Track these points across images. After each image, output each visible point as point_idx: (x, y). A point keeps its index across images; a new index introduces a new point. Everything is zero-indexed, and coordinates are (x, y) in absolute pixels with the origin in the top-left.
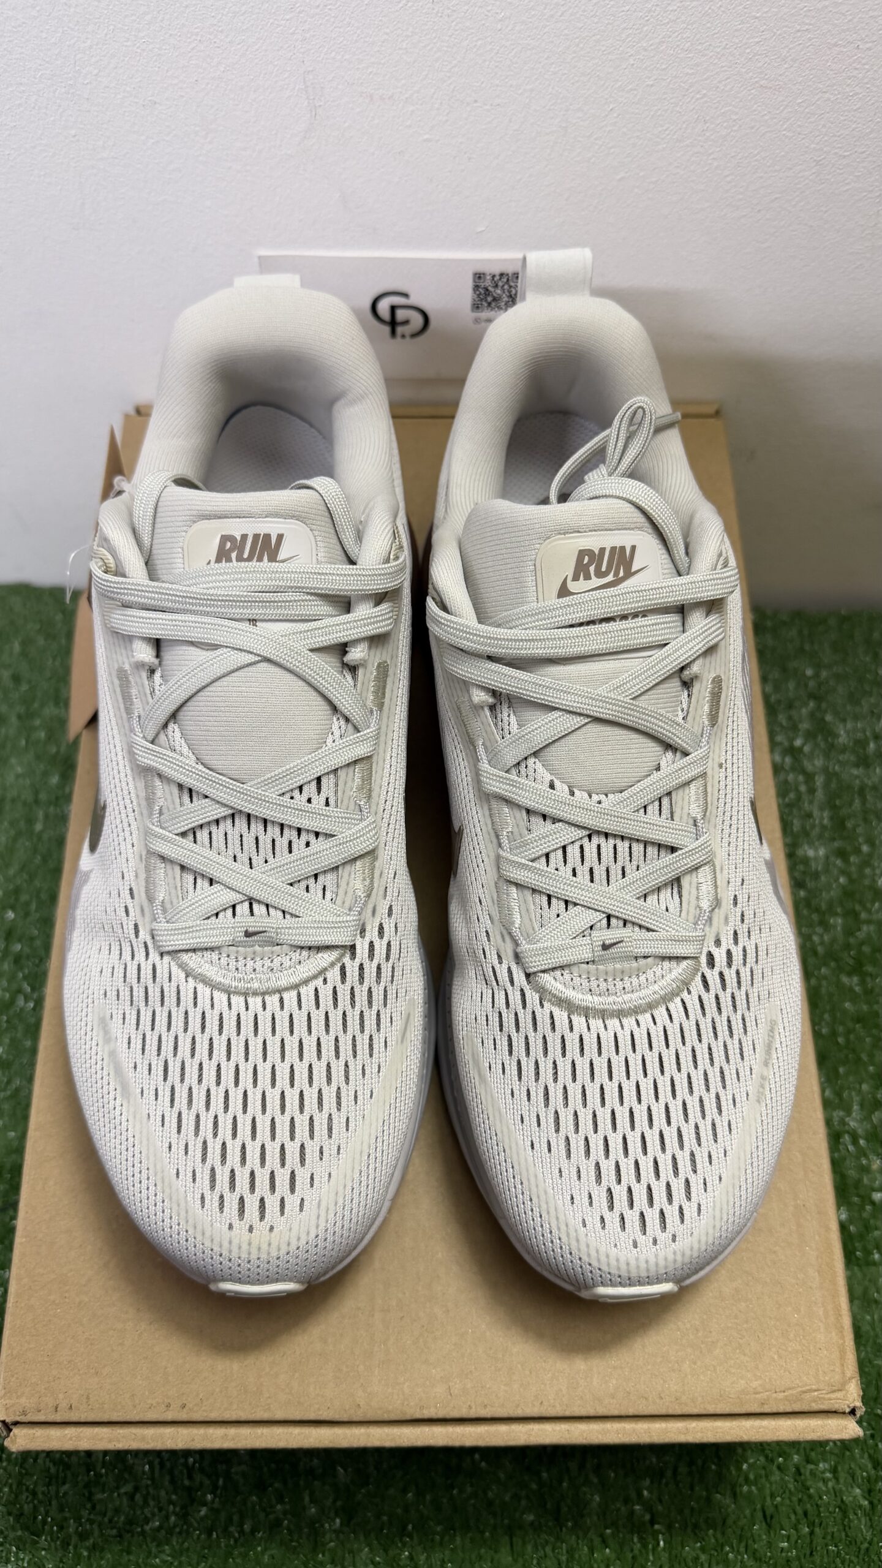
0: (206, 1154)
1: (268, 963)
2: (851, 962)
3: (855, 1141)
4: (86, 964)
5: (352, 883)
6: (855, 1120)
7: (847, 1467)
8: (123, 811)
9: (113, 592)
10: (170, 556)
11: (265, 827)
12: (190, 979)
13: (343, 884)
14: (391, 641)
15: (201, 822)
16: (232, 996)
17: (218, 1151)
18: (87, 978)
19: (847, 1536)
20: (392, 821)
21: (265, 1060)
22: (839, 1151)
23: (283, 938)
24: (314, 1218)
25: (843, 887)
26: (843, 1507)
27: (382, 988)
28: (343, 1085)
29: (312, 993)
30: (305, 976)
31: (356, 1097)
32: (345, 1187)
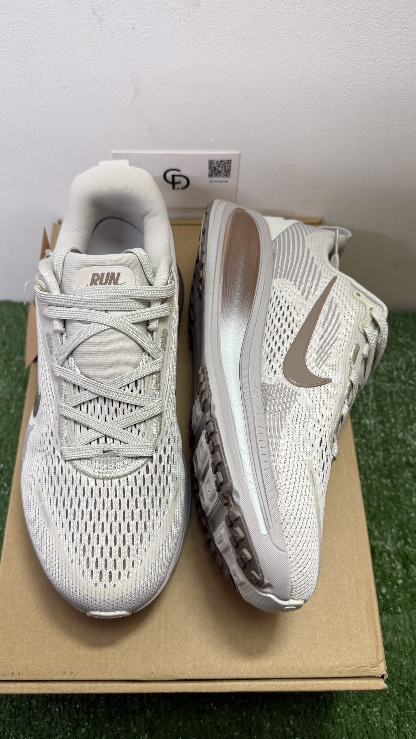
0: (85, 551)
1: (113, 465)
2: (386, 472)
3: (389, 555)
4: (31, 467)
5: (151, 428)
6: (389, 546)
7: (386, 710)
8: (48, 397)
9: (45, 299)
10: (70, 283)
11: (112, 403)
12: (78, 473)
13: (147, 428)
14: (169, 320)
15: (83, 401)
16: (97, 480)
17: (90, 550)
18: (32, 473)
20: (170, 401)
21: (112, 509)
22: (381, 560)
23: (120, 453)
24: (134, 581)
25: (382, 438)
26: (385, 729)
27: (165, 476)
28: (147, 520)
29: (133, 478)
30: (130, 470)
31: (153, 526)
32: (148, 566)
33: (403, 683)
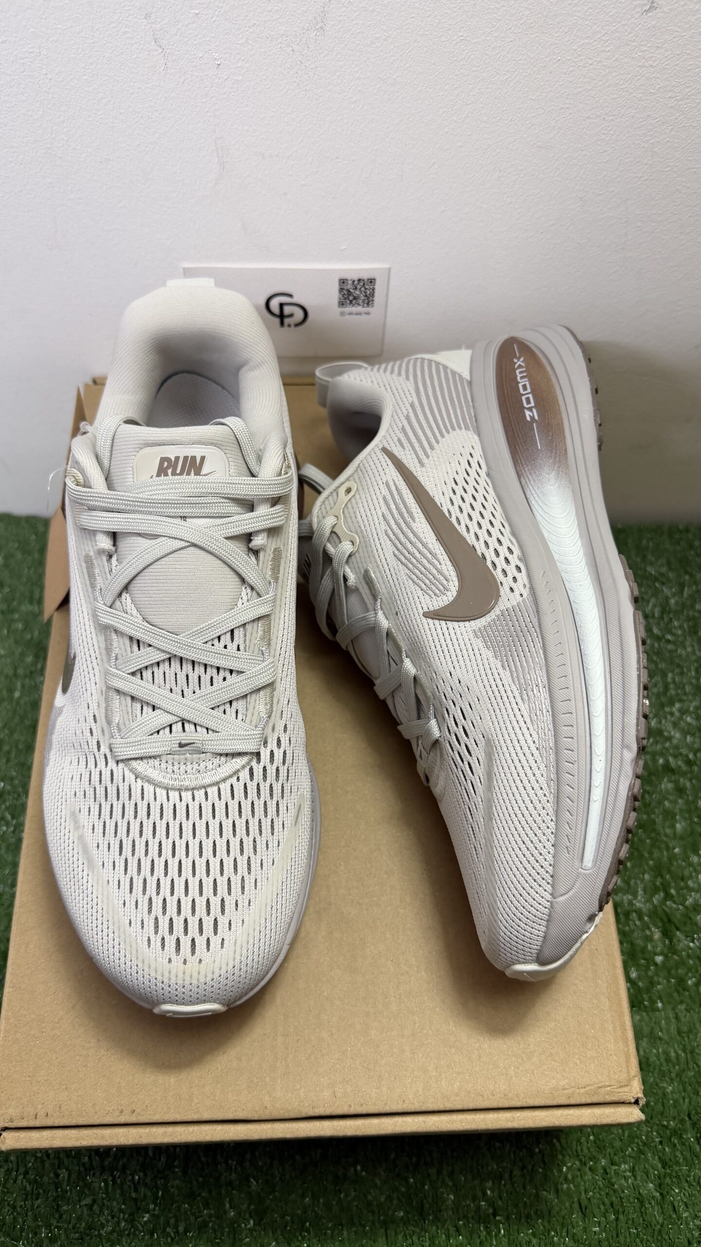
0: (151, 907)
1: (196, 766)
3: (640, 918)
4: (60, 773)
5: (257, 707)
6: (640, 902)
7: (642, 1167)
8: (88, 659)
9: (82, 499)
10: (123, 473)
11: (193, 667)
12: (138, 780)
13: (251, 708)
14: (284, 535)
15: (146, 664)
16: (169, 791)
17: (160, 905)
18: (62, 784)
19: (644, 1220)
20: (286, 663)
21: (194, 837)
22: (628, 925)
23: (208, 747)
24: (231, 953)
26: (640, 1198)
27: (280, 785)
28: (252, 855)
29: (229, 788)
30: (223, 776)
31: (262, 864)
32: (254, 930)
33: (668, 1122)
